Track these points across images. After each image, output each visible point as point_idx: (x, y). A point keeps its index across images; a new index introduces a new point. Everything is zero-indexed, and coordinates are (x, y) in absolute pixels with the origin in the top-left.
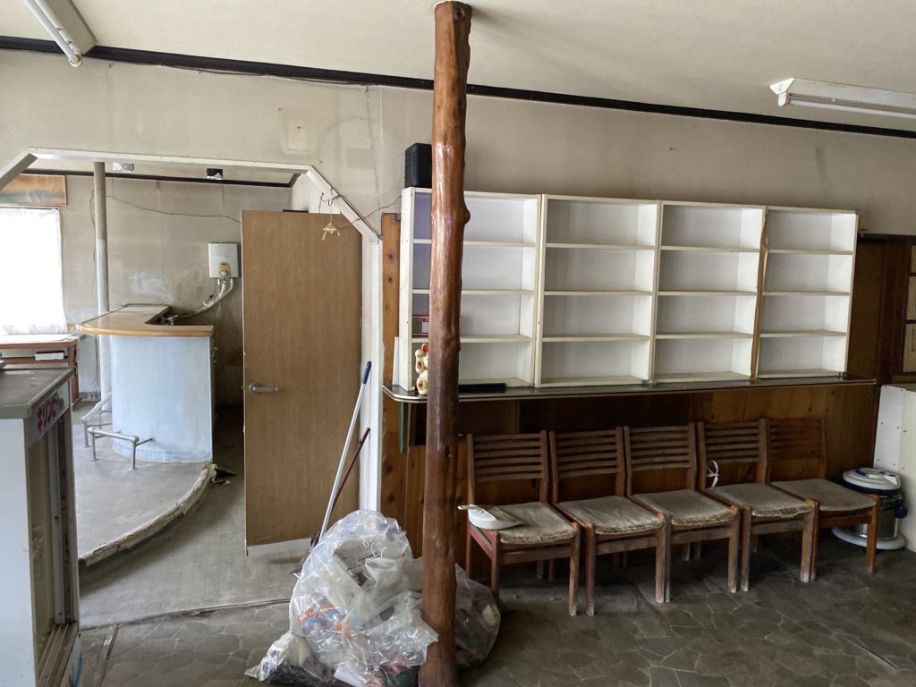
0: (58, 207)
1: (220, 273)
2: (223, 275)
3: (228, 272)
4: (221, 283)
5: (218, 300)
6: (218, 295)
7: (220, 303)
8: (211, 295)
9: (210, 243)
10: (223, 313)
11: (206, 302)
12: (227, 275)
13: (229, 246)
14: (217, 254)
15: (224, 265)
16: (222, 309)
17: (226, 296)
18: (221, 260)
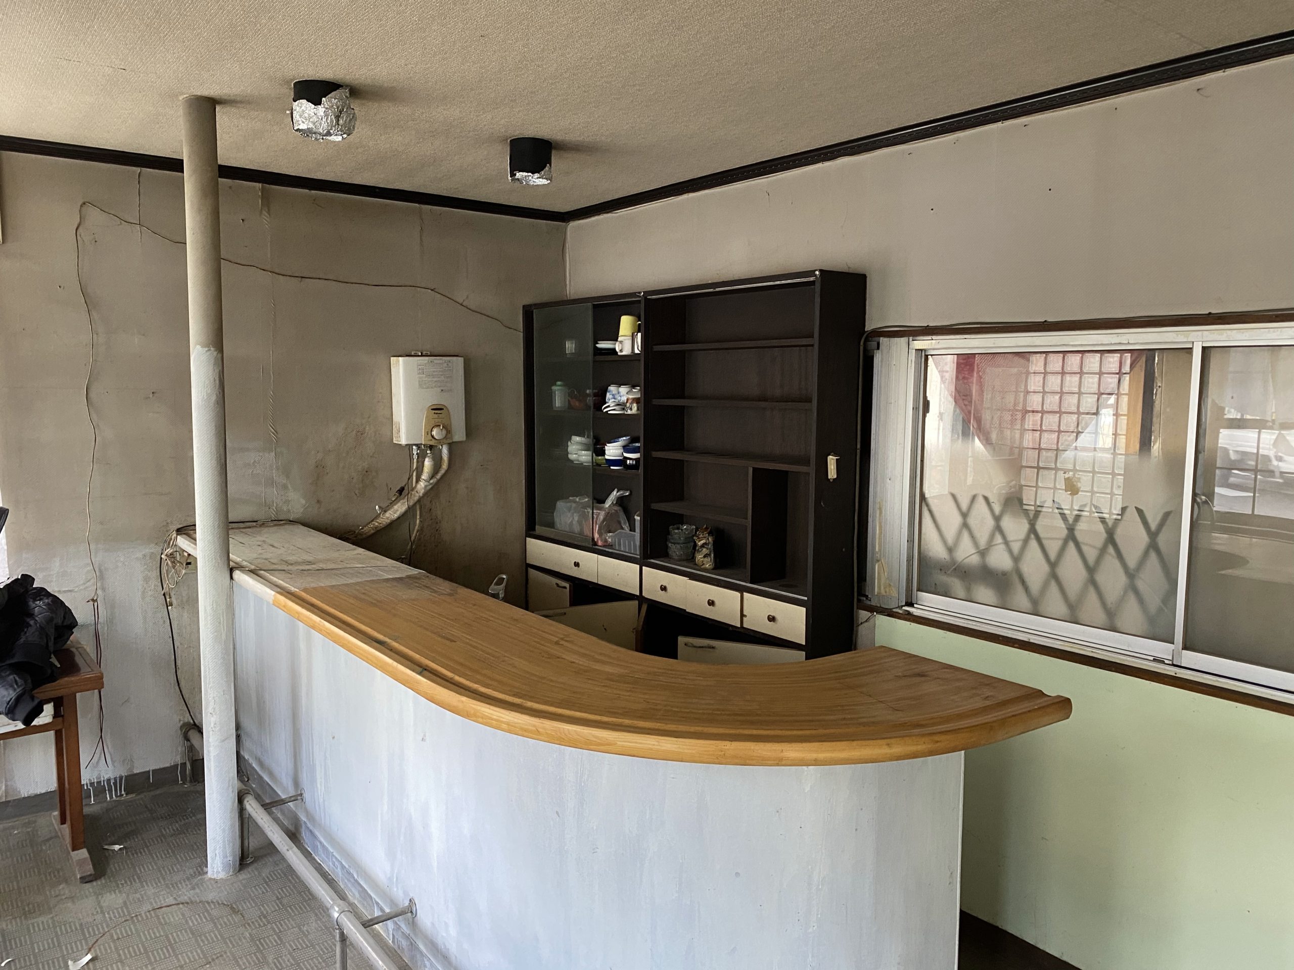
1: (429, 432)
2: (436, 438)
3: (448, 430)
4: (421, 457)
5: (416, 498)
6: (416, 486)
7: (418, 507)
8: (398, 488)
9: (399, 356)
10: (421, 530)
11: (384, 505)
12: (445, 438)
13: (450, 364)
14: (421, 386)
15: (439, 412)
16: (420, 521)
17: (432, 488)
18: (432, 398)
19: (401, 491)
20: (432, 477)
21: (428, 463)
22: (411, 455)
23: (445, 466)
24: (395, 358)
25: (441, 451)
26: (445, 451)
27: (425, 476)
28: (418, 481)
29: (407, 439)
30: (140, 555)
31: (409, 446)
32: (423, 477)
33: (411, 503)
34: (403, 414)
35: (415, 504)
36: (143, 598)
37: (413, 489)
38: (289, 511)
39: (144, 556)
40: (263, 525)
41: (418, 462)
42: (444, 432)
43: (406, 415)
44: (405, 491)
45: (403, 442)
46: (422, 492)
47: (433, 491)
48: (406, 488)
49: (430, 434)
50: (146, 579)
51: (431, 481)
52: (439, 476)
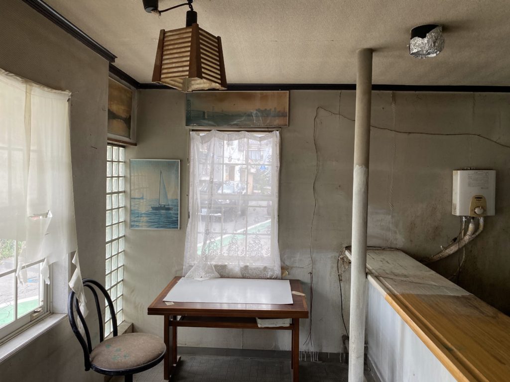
0: (279, 128)
1: (473, 210)
2: (477, 213)
3: (484, 209)
4: (467, 223)
5: (463, 245)
6: (464, 238)
7: (464, 249)
8: (454, 238)
9: (458, 170)
10: (465, 261)
11: (445, 246)
12: (483, 213)
13: (487, 174)
14: (469, 185)
15: (479, 199)
16: (465, 257)
17: (473, 240)
18: (476, 192)
19: (455, 240)
20: (473, 233)
21: (471, 226)
22: (461, 221)
23: (481, 228)
24: (455, 171)
25: (479, 220)
26: (482, 220)
27: (469, 233)
28: (465, 234)
29: (460, 212)
30: (330, 256)
31: (461, 217)
32: (468, 233)
33: (460, 247)
34: (458, 200)
35: (462, 247)
36: (330, 276)
37: (462, 239)
38: (396, 244)
39: (332, 257)
40: (384, 249)
41: (465, 225)
42: (482, 210)
43: (460, 201)
44: (457, 240)
45: (458, 214)
46: (467, 241)
47: (473, 242)
48: (458, 238)
49: (473, 211)
50: (332, 267)
51: (473, 236)
52: (477, 234)
